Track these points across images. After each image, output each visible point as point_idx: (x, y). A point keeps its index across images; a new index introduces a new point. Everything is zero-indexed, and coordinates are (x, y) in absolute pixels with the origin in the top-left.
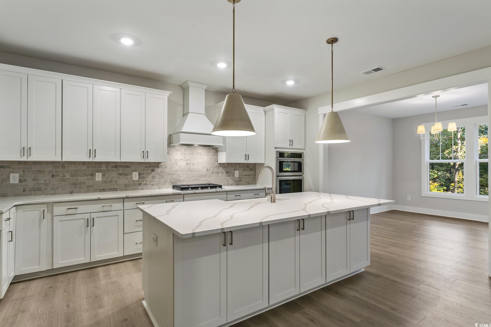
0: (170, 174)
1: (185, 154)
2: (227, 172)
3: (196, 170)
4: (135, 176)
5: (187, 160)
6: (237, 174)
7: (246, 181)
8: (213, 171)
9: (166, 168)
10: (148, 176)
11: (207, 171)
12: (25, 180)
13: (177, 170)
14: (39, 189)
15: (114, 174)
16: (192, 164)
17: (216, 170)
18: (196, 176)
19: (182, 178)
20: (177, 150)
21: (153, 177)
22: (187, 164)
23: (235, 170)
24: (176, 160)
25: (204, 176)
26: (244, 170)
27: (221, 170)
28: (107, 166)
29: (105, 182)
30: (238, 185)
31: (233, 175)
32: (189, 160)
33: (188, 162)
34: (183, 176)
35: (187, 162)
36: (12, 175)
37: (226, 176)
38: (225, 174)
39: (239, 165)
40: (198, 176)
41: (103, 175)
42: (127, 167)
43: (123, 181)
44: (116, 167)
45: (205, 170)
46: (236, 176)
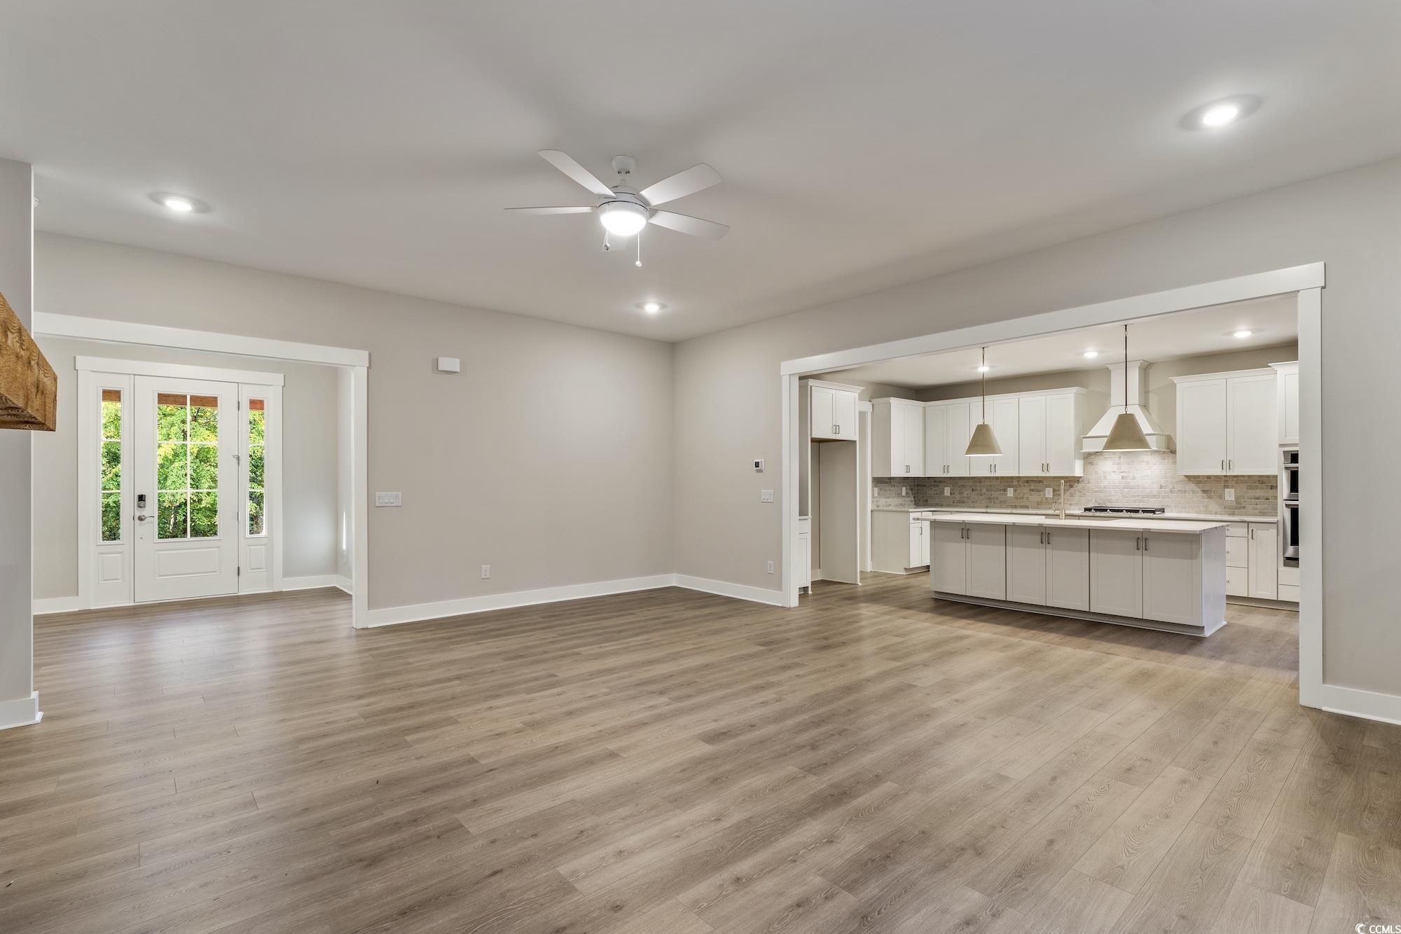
0: (1096, 492)
1: (1119, 464)
2: (1204, 491)
4: (1049, 493)
5: (1122, 472)
6: (1230, 495)
7: (1254, 509)
9: (1089, 483)
11: (1161, 488)
12: (954, 493)
14: (963, 502)
15: (1026, 490)
16: (1132, 477)
17: (1179, 487)
18: (1138, 496)
19: (1114, 498)
20: (1106, 459)
21: (1072, 495)
22: (1123, 477)
23: (1226, 487)
24: (1104, 472)
25: (1154, 496)
26: (1250, 488)
27: (1191, 486)
28: (1018, 481)
29: (1017, 498)
30: (1233, 514)
31: (1221, 497)
32: (1126, 472)
33: (1125, 475)
35: (1123, 474)
36: (946, 488)
37: (1203, 498)
38: (1200, 494)
39: (1235, 479)
41: (1015, 491)
42: (1040, 482)
43: (1035, 498)
44: (1027, 482)
45: (1156, 486)
46: (1227, 498)
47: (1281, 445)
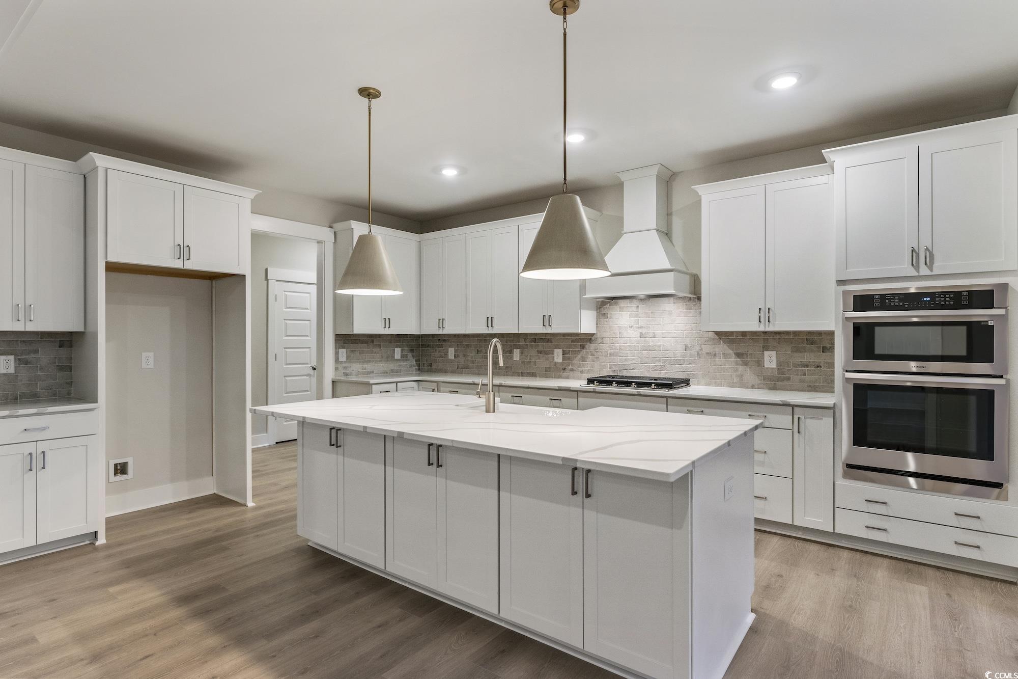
0: (610, 355)
1: (637, 316)
2: (738, 355)
3: (659, 347)
4: (558, 356)
5: (641, 327)
6: (770, 360)
7: (802, 381)
8: (701, 350)
9: (602, 343)
10: (576, 357)
11: (686, 350)
12: (458, 356)
13: (622, 348)
14: (467, 367)
15: (533, 352)
16: (651, 335)
17: (707, 348)
18: (659, 361)
19: (631, 363)
21: (584, 359)
22: (641, 335)
23: (766, 348)
24: (620, 327)
25: (677, 361)
26: (797, 350)
27: (722, 348)
28: (525, 340)
29: (523, 363)
30: (774, 388)
31: (760, 363)
32: (644, 327)
33: (644, 331)
34: (633, 359)
35: (641, 330)
36: (450, 349)
37: (737, 364)
38: (733, 359)
39: (778, 337)
40: (663, 360)
41: (522, 353)
42: (548, 341)
43: (543, 362)
44: (535, 341)
45: (680, 347)
46: (767, 365)
47: (841, 282)
